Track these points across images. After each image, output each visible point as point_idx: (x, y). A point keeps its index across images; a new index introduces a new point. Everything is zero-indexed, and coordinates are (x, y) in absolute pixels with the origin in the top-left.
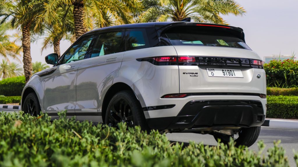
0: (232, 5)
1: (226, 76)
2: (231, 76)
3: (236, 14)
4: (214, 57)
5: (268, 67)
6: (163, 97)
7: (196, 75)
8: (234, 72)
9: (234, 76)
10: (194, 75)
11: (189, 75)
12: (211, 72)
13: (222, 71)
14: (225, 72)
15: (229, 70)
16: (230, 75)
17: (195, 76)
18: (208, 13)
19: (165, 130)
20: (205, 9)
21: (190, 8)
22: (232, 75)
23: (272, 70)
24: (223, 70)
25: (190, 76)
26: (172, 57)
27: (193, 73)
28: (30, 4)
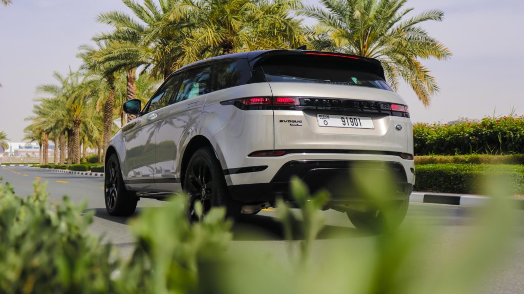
0: (433, 45)
1: (347, 126)
2: (355, 126)
3: (438, 56)
4: (327, 99)
5: (478, 127)
6: (250, 155)
7: (299, 124)
8: (361, 120)
9: (359, 126)
10: (295, 123)
11: (288, 124)
12: (324, 120)
13: (341, 120)
14: (346, 120)
15: (353, 117)
16: (353, 125)
17: (297, 125)
18: (399, 56)
19: (265, 203)
20: (394, 51)
21: (377, 50)
22: (357, 125)
23: (483, 131)
24: (342, 118)
25: (291, 125)
26: (264, 98)
27: (294, 122)
28: (167, 47)
